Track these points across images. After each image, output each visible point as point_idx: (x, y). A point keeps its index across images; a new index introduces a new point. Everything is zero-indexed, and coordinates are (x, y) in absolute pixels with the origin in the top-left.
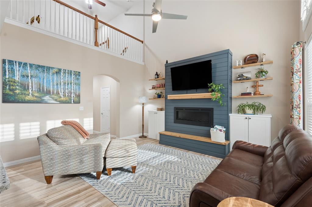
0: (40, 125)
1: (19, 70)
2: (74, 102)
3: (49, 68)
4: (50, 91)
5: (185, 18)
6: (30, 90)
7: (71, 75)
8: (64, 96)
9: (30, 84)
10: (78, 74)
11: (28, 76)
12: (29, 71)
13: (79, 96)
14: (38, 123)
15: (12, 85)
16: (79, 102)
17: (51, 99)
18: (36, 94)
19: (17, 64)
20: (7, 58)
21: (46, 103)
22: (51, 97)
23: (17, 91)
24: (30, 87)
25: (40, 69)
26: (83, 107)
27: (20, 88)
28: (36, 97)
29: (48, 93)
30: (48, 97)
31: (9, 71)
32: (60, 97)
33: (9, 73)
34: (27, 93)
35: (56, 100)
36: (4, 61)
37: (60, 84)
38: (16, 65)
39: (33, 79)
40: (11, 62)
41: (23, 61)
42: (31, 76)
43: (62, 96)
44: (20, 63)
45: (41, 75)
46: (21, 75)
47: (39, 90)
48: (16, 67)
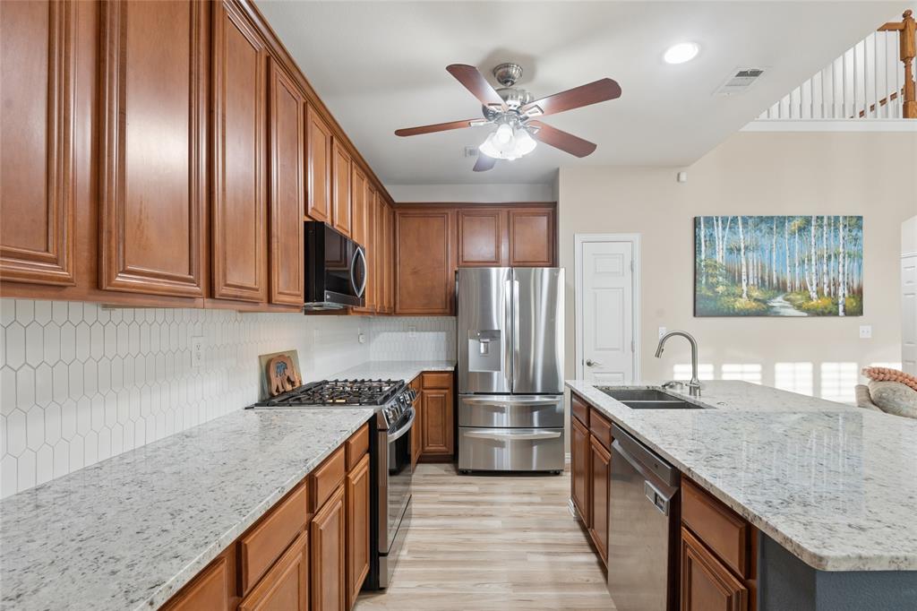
0: (762, 372)
1: (723, 237)
2: (847, 313)
3: (782, 221)
4: (784, 284)
6: (744, 284)
7: (836, 229)
8: (820, 293)
9: (744, 270)
10: (856, 222)
11: (739, 250)
12: (742, 238)
13: (858, 294)
14: (758, 368)
15: (712, 276)
16: (858, 312)
17: (787, 304)
18: (756, 294)
19: (720, 222)
20: (702, 214)
21: (777, 315)
22: (788, 300)
23: (720, 289)
24: (744, 277)
25: (763, 226)
26: (869, 328)
27: (725, 282)
28: (756, 300)
29: (781, 288)
30: (780, 299)
31: (706, 241)
32: (810, 298)
33: (706, 246)
34: (737, 291)
35: (799, 307)
36: (696, 222)
37: (810, 260)
38: (718, 226)
39: (750, 254)
40: (709, 221)
41: (730, 215)
42: (746, 248)
43: (814, 295)
44: (724, 220)
45: (765, 242)
46: (727, 249)
47: (762, 283)
48: (718, 231)
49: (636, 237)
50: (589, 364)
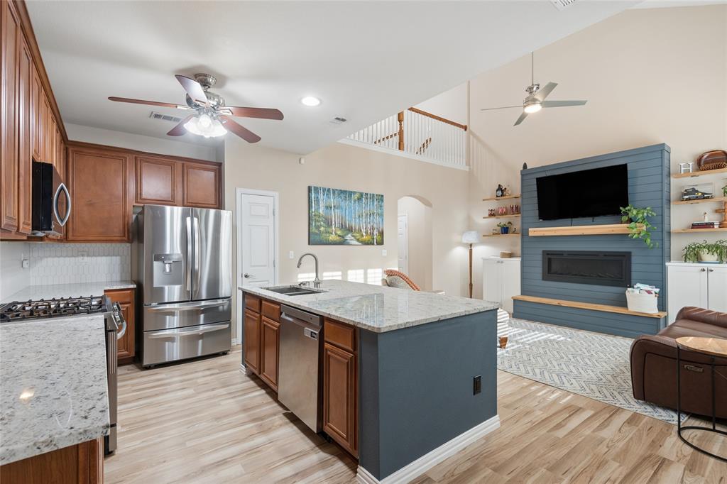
0: (342, 276)
1: (323, 200)
2: (378, 244)
3: (351, 193)
4: (352, 227)
5: (583, 103)
6: (333, 226)
7: (373, 200)
8: (366, 233)
9: (333, 219)
10: (381, 198)
11: (331, 208)
12: (333, 201)
13: (381, 234)
14: (340, 273)
15: (318, 221)
16: (381, 243)
17: (353, 238)
18: (339, 232)
19: (322, 191)
20: (313, 185)
21: (348, 244)
22: (353, 236)
23: (322, 229)
24: (333, 223)
25: (342, 195)
26: (386, 251)
27: (324, 225)
28: (339, 236)
29: (350, 230)
30: (349, 235)
31: (314, 201)
32: (362, 236)
33: (315, 204)
34: (330, 231)
35: (358, 240)
36: (309, 189)
37: (362, 216)
38: (321, 193)
39: (336, 211)
40: (316, 189)
41: (327, 187)
42: (334, 207)
43: (364, 234)
44: (324, 190)
45: (343, 204)
46: (325, 206)
47: (342, 227)
48: (321, 196)
49: (276, 194)
50: (246, 276)
